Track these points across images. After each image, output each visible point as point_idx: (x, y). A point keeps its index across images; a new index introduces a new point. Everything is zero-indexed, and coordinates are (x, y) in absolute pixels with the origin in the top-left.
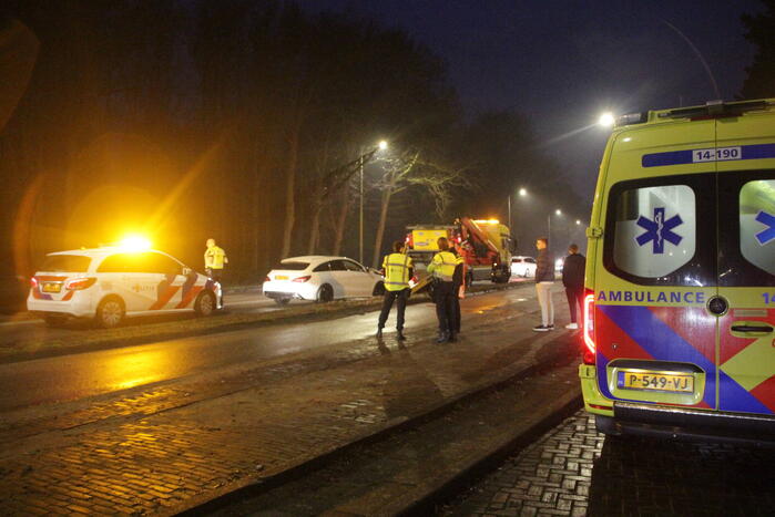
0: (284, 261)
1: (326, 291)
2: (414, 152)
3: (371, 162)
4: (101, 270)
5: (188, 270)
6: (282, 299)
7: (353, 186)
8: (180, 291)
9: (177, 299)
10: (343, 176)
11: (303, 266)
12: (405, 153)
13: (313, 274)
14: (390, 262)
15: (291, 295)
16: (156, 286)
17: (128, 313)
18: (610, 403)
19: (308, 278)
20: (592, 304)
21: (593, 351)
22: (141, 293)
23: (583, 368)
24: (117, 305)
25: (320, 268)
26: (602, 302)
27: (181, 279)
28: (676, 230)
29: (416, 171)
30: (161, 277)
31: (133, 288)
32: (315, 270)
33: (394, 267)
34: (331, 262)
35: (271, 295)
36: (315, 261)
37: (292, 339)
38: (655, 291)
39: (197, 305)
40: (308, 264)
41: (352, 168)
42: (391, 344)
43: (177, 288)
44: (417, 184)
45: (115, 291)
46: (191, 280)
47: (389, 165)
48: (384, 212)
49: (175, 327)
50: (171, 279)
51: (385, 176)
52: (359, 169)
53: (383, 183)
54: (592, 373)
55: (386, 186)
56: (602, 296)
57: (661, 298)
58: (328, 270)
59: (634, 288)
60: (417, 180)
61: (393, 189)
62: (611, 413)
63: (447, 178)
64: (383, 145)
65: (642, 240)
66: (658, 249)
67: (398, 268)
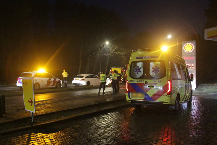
0: (78, 75)
1: (88, 83)
2: (116, 45)
3: (103, 48)
4: (35, 76)
5: (54, 77)
6: (77, 85)
7: (98, 55)
8: (52, 82)
9: (51, 84)
10: (95, 52)
11: (83, 77)
12: (113, 45)
13: (85, 79)
14: (101, 76)
15: (79, 84)
16: (47, 81)
17: (40, 87)
18: (130, 100)
19: (84, 80)
22: (43, 82)
23: (126, 94)
24: (38, 85)
25: (87, 77)
26: (129, 82)
27: (52, 79)
28: (140, 70)
29: (116, 51)
30: (48, 79)
31: (42, 81)
32: (86, 78)
34: (90, 76)
35: (75, 84)
36: (86, 75)
38: (137, 80)
39: (56, 86)
40: (84, 76)
41: (98, 50)
42: (101, 94)
43: (52, 81)
44: (117, 54)
45: (37, 82)
46: (55, 79)
47: (109, 49)
48: (108, 62)
49: (51, 90)
50: (50, 79)
51: (108, 52)
52: (100, 50)
53: (107, 54)
54: (128, 94)
55: (108, 55)
56: (129, 81)
57: (138, 81)
58: (89, 78)
59: (134, 80)
60: (117, 53)
61: (110, 56)
62: (130, 101)
63: (126, 52)
64: (107, 43)
65: (135, 72)
66: (138, 73)
67: (103, 77)
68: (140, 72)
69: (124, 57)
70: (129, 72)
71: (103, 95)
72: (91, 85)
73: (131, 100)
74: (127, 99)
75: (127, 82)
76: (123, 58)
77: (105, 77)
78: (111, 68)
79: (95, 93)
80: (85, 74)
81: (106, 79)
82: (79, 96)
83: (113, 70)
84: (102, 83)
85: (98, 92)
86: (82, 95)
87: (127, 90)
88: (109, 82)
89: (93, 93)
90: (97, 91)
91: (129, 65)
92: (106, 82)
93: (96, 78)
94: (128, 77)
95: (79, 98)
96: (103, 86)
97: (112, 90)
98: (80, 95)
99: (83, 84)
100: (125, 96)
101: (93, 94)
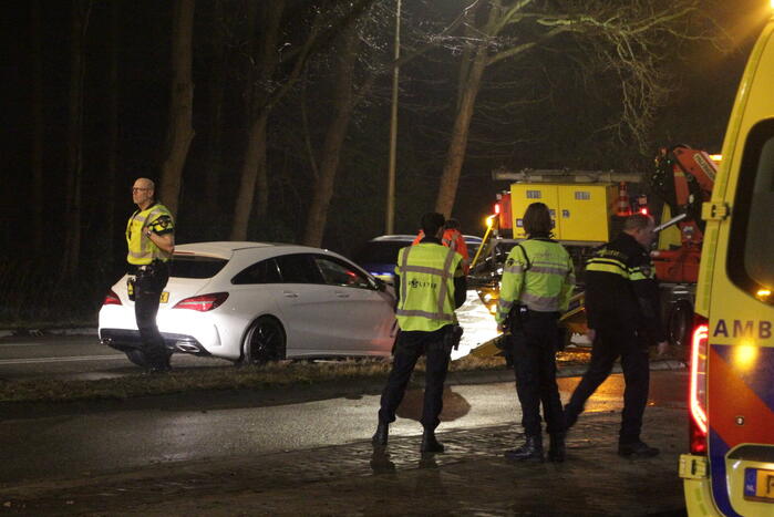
1: (266, 334)
11: (208, 268)
13: (233, 290)
14: (410, 261)
19: (217, 300)
20: (703, 342)
21: (704, 429)
23: (686, 461)
25: (253, 275)
26: (721, 340)
32: (239, 279)
33: (418, 275)
34: (282, 260)
36: (238, 253)
40: (223, 263)
42: (404, 457)
44: (566, 36)
53: (460, 31)
54: (702, 468)
55: (469, 41)
56: (721, 328)
58: (274, 279)
60: (566, 23)
61: (490, 52)
67: (428, 278)
69: (640, 70)
71: (427, 463)
72: (289, 353)
75: (700, 334)
76: (627, 74)
77: (444, 274)
78: (507, 185)
79: (337, 439)
80: (225, 235)
81: (459, 300)
82: (172, 466)
83: (520, 199)
84: (411, 344)
85: (370, 433)
86: (207, 460)
87: (700, 416)
88: (480, 325)
89: (321, 440)
90: (358, 418)
91: (724, 164)
92: (453, 334)
93: (344, 288)
94: (710, 289)
95: (181, 493)
96: (420, 366)
97: (518, 417)
98: (179, 456)
99: (210, 347)
100: (677, 486)
101: (316, 449)
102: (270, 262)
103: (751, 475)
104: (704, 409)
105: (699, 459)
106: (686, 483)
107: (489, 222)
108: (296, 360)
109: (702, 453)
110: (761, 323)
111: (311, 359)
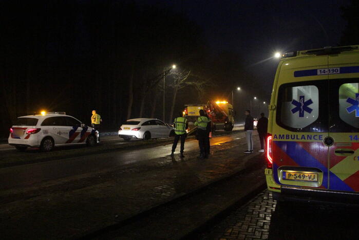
0: (128, 121)
2: (188, 70)
3: (168, 75)
4: (43, 125)
5: (84, 125)
6: (127, 138)
7: (160, 86)
8: (80, 134)
9: (78, 138)
10: (156, 81)
12: (184, 70)
13: (142, 127)
14: (177, 121)
16: (68, 132)
18: (279, 187)
20: (271, 140)
21: (271, 162)
23: (267, 170)
24: (51, 141)
25: (145, 124)
26: (275, 140)
27: (80, 129)
28: (310, 106)
29: (190, 79)
30: (71, 128)
33: (179, 124)
34: (150, 121)
35: (122, 136)
37: (132, 157)
38: (300, 135)
39: (88, 141)
40: (139, 122)
41: (160, 77)
44: (190, 85)
45: (49, 134)
46: (85, 129)
47: (177, 76)
48: (175, 98)
50: (75, 129)
51: (175, 81)
52: (163, 78)
53: (174, 84)
54: (271, 172)
55: (175, 86)
56: (275, 137)
57: (303, 137)
58: (149, 125)
59: (290, 133)
60: (190, 83)
61: (179, 87)
62: (279, 191)
63: (204, 82)
64: (174, 67)
65: (294, 111)
66: (301, 115)
67: (181, 124)
68: (310, 111)
70: (275, 112)
73: (282, 189)
74: (269, 185)
75: (269, 138)
76: (199, 90)
87: (270, 159)
99: (138, 137)
102: (148, 122)
103: (284, 173)
104: (271, 157)
105: (270, 170)
106: (267, 176)
107: (184, 113)
108: (153, 139)
109: (271, 168)
110: (287, 135)
111: (156, 139)
